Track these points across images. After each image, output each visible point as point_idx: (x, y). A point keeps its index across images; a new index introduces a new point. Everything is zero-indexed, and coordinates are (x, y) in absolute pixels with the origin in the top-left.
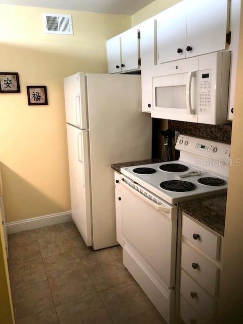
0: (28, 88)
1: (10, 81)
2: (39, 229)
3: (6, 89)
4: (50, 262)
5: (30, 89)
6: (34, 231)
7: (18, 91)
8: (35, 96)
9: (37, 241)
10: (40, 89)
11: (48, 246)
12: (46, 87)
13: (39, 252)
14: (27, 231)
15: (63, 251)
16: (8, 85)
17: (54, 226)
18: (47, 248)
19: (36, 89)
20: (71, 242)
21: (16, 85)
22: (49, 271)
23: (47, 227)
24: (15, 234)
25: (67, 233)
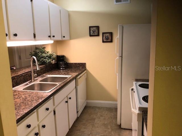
0: (103, 33)
1: (95, 30)
2: (102, 107)
3: (93, 34)
4: (96, 126)
5: (104, 34)
6: (99, 108)
7: (98, 35)
8: (106, 38)
9: (97, 113)
10: (109, 34)
11: (101, 117)
12: (112, 32)
13: (94, 119)
14: (96, 107)
15: (106, 123)
16: (94, 32)
17: (110, 108)
18: (99, 118)
19: (107, 34)
20: (113, 119)
21: (97, 32)
22: (93, 130)
23: (107, 108)
24: (90, 107)
25: (114, 114)
